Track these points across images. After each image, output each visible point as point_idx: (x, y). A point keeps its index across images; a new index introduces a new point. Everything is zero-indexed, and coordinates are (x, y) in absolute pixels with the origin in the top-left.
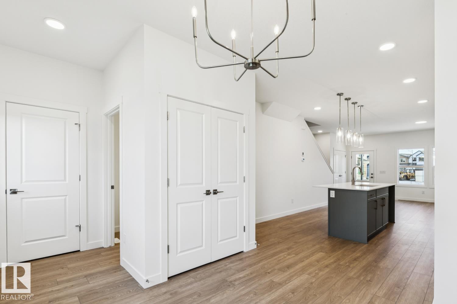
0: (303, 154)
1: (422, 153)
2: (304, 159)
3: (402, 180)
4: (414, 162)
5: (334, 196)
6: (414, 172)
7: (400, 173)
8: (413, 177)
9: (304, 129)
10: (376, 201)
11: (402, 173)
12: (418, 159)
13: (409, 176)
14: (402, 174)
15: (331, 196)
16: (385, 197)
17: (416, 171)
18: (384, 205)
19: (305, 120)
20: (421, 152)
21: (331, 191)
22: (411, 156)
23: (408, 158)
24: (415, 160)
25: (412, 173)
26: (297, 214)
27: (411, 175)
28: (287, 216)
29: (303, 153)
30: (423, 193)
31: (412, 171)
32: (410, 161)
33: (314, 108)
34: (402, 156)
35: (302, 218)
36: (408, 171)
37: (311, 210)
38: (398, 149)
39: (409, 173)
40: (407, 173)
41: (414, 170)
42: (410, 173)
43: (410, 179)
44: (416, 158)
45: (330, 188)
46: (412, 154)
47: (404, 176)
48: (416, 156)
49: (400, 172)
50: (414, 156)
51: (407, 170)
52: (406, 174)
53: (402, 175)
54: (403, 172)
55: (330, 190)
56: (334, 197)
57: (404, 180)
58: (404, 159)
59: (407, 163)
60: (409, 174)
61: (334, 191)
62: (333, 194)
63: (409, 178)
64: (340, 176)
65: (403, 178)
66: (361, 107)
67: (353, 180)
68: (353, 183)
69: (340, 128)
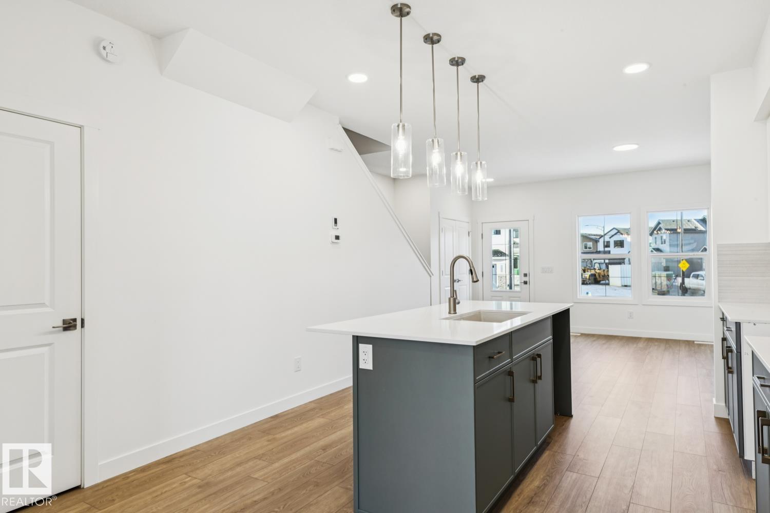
0: (336, 222)
1: (619, 232)
2: (337, 238)
3: (587, 284)
4: (607, 249)
6: (607, 268)
7: (584, 271)
8: (606, 277)
9: (340, 151)
10: (510, 373)
11: (586, 271)
12: (612, 244)
13: (599, 276)
14: (587, 273)
15: (362, 366)
16: (542, 348)
17: (610, 266)
18: (540, 378)
19: (340, 123)
20: (617, 231)
21: (361, 346)
22: (600, 238)
23: (596, 241)
24: (607, 245)
25: (604, 270)
26: (313, 405)
27: (602, 273)
28: (276, 417)
29: (336, 220)
30: (631, 316)
31: (604, 267)
32: (601, 247)
33: (347, 78)
34: (585, 238)
36: (597, 266)
38: (578, 216)
39: (598, 269)
40: (595, 269)
41: (606, 264)
42: (600, 269)
43: (600, 281)
44: (609, 242)
45: (357, 336)
46: (603, 234)
47: (591, 275)
48: (610, 238)
49: (583, 268)
50: (607, 238)
51: (595, 263)
52: (593, 272)
53: (587, 275)
54: (588, 267)
55: (358, 340)
56: (372, 369)
57: (590, 284)
58: (590, 244)
59: (595, 251)
60: (598, 271)
61: (371, 346)
62: (367, 357)
63: (599, 279)
65: (589, 279)
66: (478, 79)
67: (452, 298)
68: (453, 308)
69: (401, 126)
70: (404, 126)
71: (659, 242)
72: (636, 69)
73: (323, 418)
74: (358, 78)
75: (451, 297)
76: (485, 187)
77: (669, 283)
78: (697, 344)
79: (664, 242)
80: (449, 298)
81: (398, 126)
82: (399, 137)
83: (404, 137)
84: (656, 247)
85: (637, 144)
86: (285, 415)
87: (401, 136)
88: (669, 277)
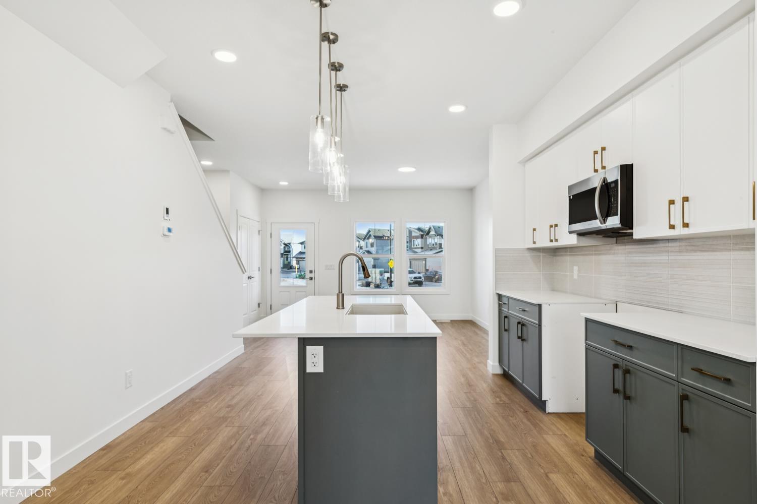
0: (167, 213)
2: (170, 230)
5: (320, 369)
9: (172, 133)
15: (310, 369)
21: (308, 348)
26: (149, 425)
28: (107, 448)
29: (167, 210)
33: (212, 53)
35: (170, 443)
37: (192, 390)
45: (304, 338)
55: (304, 343)
61: (322, 348)
62: (316, 361)
64: (249, 278)
66: (342, 88)
67: (341, 294)
68: (341, 305)
69: (319, 118)
70: (322, 119)
71: (369, 245)
72: (457, 109)
73: (174, 436)
74: (225, 57)
75: (339, 293)
76: (347, 189)
77: (381, 277)
78: (439, 322)
79: (372, 245)
80: (337, 294)
81: (317, 118)
82: (318, 130)
83: (322, 130)
84: (367, 249)
85: (415, 168)
86: (118, 444)
87: (320, 129)
88: (381, 274)
